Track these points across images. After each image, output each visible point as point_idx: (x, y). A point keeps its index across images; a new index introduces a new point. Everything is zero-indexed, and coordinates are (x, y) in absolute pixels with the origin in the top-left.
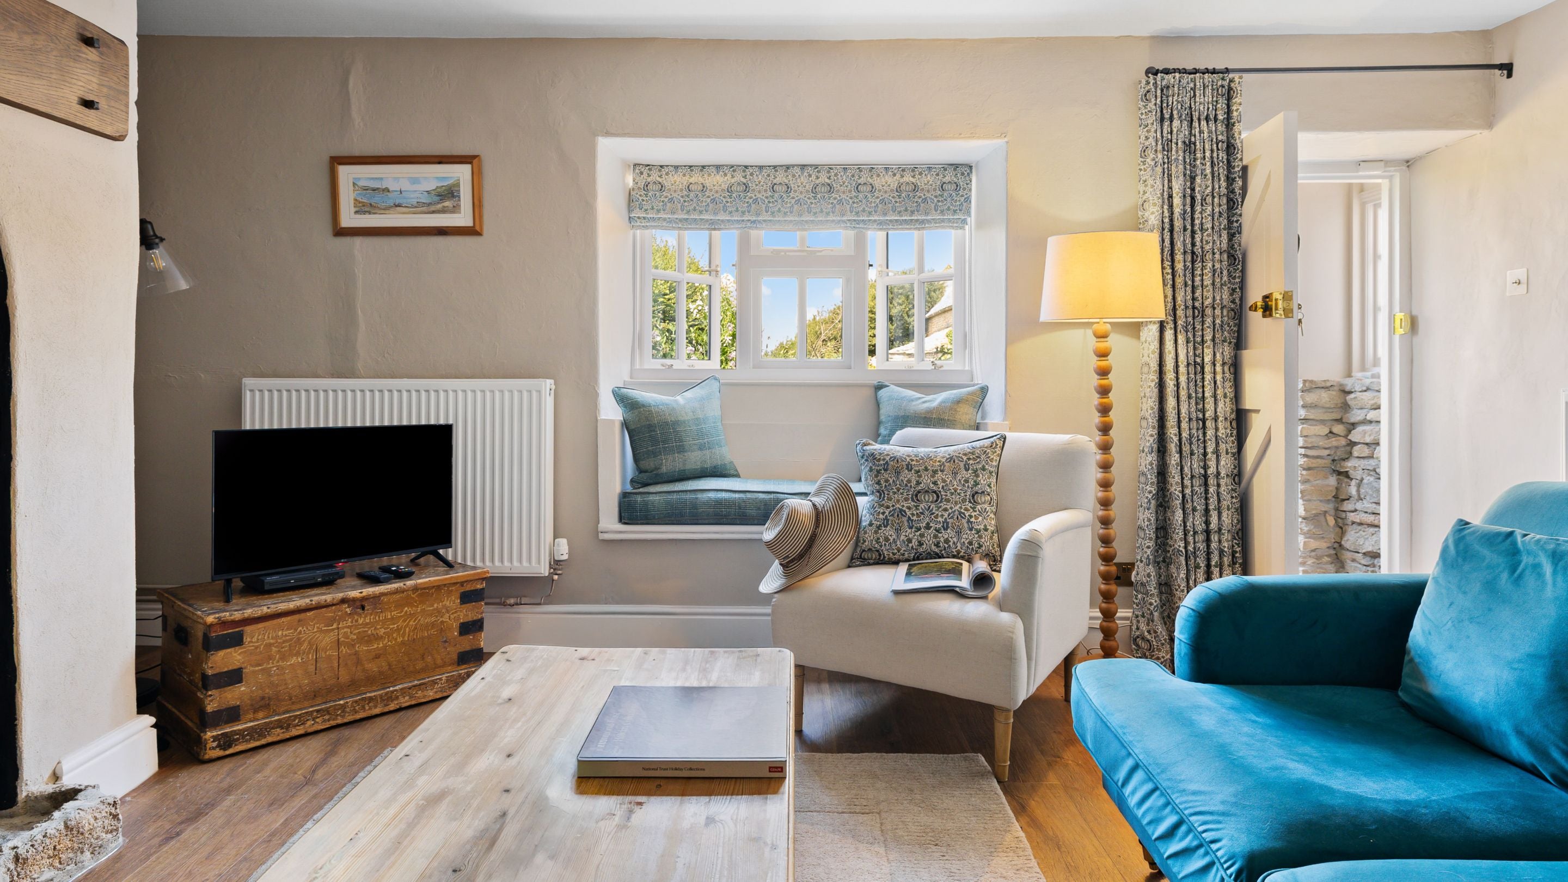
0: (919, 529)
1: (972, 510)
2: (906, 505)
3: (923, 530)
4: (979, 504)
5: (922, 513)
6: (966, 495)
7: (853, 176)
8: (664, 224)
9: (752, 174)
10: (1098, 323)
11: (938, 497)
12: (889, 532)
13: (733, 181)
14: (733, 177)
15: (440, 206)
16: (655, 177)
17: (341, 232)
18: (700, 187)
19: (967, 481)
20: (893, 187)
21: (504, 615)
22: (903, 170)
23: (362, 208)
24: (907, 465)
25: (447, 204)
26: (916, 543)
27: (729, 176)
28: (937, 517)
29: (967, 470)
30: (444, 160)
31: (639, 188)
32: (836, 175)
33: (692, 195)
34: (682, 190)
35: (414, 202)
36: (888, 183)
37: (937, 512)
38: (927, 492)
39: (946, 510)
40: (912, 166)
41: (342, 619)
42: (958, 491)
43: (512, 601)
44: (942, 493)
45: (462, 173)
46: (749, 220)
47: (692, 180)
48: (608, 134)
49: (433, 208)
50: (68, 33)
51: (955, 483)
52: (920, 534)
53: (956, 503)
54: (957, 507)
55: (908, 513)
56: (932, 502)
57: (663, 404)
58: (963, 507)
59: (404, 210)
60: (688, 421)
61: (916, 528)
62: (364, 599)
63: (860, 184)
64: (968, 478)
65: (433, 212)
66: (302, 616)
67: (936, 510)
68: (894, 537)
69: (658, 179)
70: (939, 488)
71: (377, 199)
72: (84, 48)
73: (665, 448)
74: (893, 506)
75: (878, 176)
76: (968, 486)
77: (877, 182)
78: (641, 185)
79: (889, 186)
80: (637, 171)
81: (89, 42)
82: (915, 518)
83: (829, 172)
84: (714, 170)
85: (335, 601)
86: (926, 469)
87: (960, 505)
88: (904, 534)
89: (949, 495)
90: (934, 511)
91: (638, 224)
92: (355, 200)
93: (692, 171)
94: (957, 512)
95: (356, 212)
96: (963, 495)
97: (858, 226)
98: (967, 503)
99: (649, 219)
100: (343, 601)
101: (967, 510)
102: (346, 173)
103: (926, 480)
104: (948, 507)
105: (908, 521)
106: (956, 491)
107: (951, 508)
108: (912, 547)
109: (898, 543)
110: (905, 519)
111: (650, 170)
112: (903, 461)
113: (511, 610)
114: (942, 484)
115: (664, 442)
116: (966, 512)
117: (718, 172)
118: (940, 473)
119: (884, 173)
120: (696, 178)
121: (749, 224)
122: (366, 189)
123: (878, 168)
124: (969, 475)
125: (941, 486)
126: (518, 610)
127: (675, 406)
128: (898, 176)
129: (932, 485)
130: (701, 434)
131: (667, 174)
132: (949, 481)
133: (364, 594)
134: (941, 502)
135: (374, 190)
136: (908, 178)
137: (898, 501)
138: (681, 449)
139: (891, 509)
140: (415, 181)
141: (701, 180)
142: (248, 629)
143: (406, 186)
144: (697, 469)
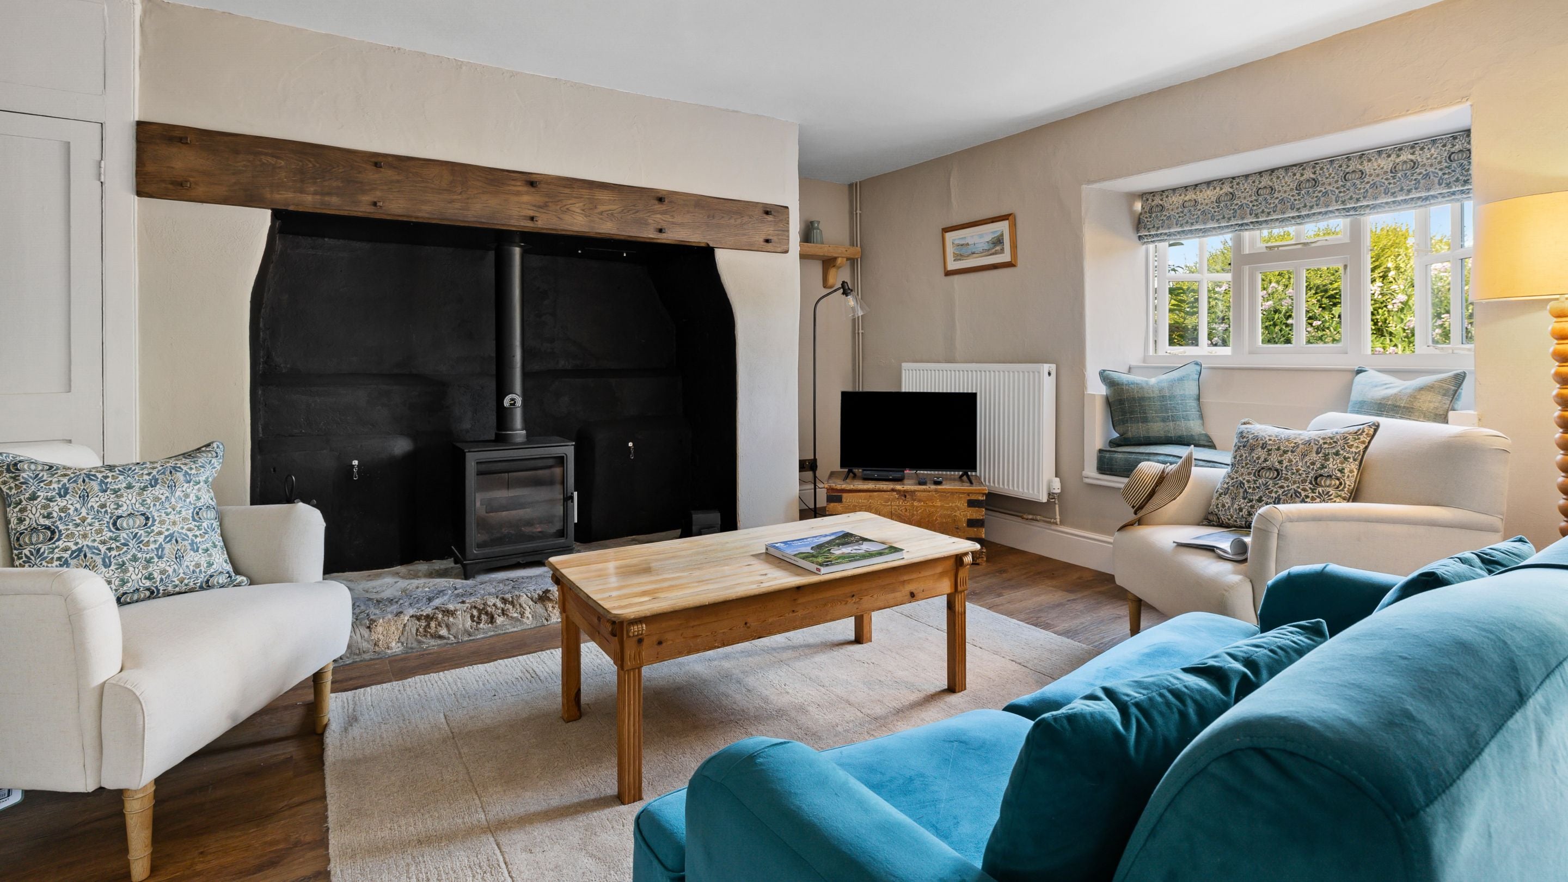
0: (1251, 501)
1: (1310, 491)
2: (1247, 478)
3: (1254, 502)
4: (1322, 486)
5: (1258, 487)
6: (1308, 477)
7: (1340, 166)
8: (1166, 238)
9: (1238, 184)
10: (1557, 299)
11: (1278, 474)
12: (1227, 500)
13: (1221, 192)
14: (1221, 189)
15: (993, 251)
16: (1157, 201)
17: (948, 273)
18: (1193, 203)
19: (1313, 464)
20: (1387, 169)
21: (1027, 526)
22: (1400, 149)
23: (958, 257)
24: (1263, 444)
25: (998, 248)
26: (1246, 513)
27: (1218, 189)
28: (1271, 492)
29: (1317, 453)
30: (995, 220)
31: (1146, 212)
32: (1322, 169)
33: (1186, 210)
34: (1177, 208)
35: (981, 250)
36: (1381, 166)
37: (1272, 488)
38: (1270, 469)
39: (1282, 487)
40: (1411, 143)
41: (893, 500)
42: (1300, 472)
43: (1030, 517)
44: (1284, 472)
45: (1004, 226)
46: (1237, 224)
47: (1186, 198)
48: (1089, 182)
49: (990, 252)
50: (758, 212)
51: (1301, 464)
52: (1251, 505)
53: (1295, 482)
54: (1295, 486)
55: (1246, 486)
56: (1271, 479)
57: (1133, 384)
58: (1301, 487)
59: (977, 255)
60: (1154, 398)
61: (1249, 499)
62: (905, 491)
63: (1348, 173)
64: (1316, 461)
65: (991, 255)
66: (871, 494)
67: (1272, 486)
68: (1229, 504)
69: (1161, 202)
70: (1282, 467)
71: (964, 251)
72: (766, 216)
73: (1131, 418)
74: (1237, 478)
75: (1370, 160)
76: (1313, 469)
77: (1367, 167)
78: (1147, 209)
79: (1382, 168)
80: (1144, 199)
81: (767, 213)
82: (1250, 491)
83: (1314, 167)
84: (1205, 186)
85: (888, 489)
86: (1278, 449)
87: (1298, 485)
88: (1237, 503)
89: (1289, 474)
90: (1270, 487)
91: (1146, 240)
92: (954, 253)
93: (1187, 190)
94: (1293, 490)
95: (954, 260)
96: (1304, 476)
97: (1348, 214)
98: (1307, 484)
99: (1153, 236)
100: (893, 490)
101: (1304, 490)
102: (949, 236)
103: (1274, 459)
104: (1285, 485)
105: (1244, 492)
106: (1297, 472)
107: (1288, 486)
108: (1242, 515)
109: (1232, 510)
110: (1242, 490)
111: (1154, 196)
112: (1262, 440)
113: (1027, 522)
114: (1287, 464)
115: (1132, 413)
116: (1302, 492)
117: (1208, 188)
118: (1290, 453)
119: (1377, 157)
120: (1190, 195)
121: (1237, 228)
122: (958, 245)
123: (1369, 154)
124: (1318, 458)
125: (1284, 466)
126: (1032, 524)
127: (1144, 385)
128: (1393, 157)
129: (1277, 464)
130: (1165, 409)
131: (1167, 197)
132: (1294, 461)
133: (905, 488)
134: (1279, 480)
135: (962, 245)
136: (1406, 156)
137: (1242, 474)
138: (1145, 420)
139: (1235, 480)
140: (981, 236)
141: (1194, 196)
142: (845, 495)
143: (976, 240)
144: (1161, 437)
